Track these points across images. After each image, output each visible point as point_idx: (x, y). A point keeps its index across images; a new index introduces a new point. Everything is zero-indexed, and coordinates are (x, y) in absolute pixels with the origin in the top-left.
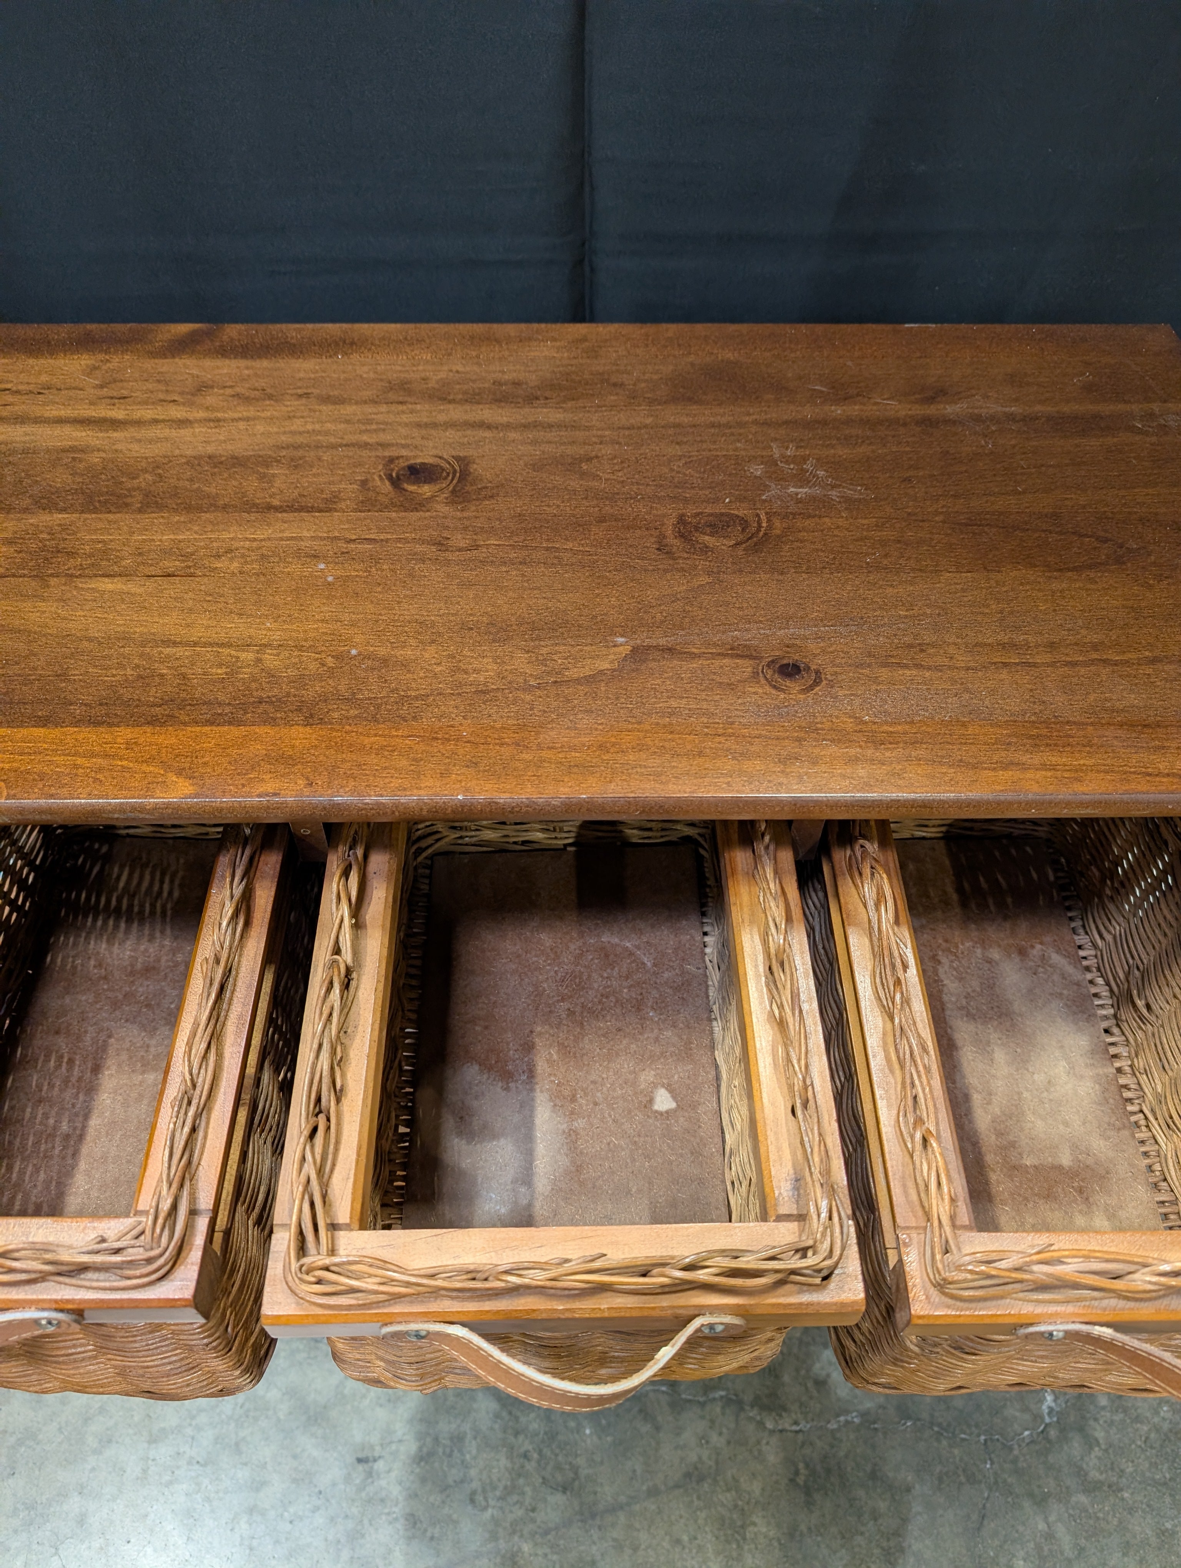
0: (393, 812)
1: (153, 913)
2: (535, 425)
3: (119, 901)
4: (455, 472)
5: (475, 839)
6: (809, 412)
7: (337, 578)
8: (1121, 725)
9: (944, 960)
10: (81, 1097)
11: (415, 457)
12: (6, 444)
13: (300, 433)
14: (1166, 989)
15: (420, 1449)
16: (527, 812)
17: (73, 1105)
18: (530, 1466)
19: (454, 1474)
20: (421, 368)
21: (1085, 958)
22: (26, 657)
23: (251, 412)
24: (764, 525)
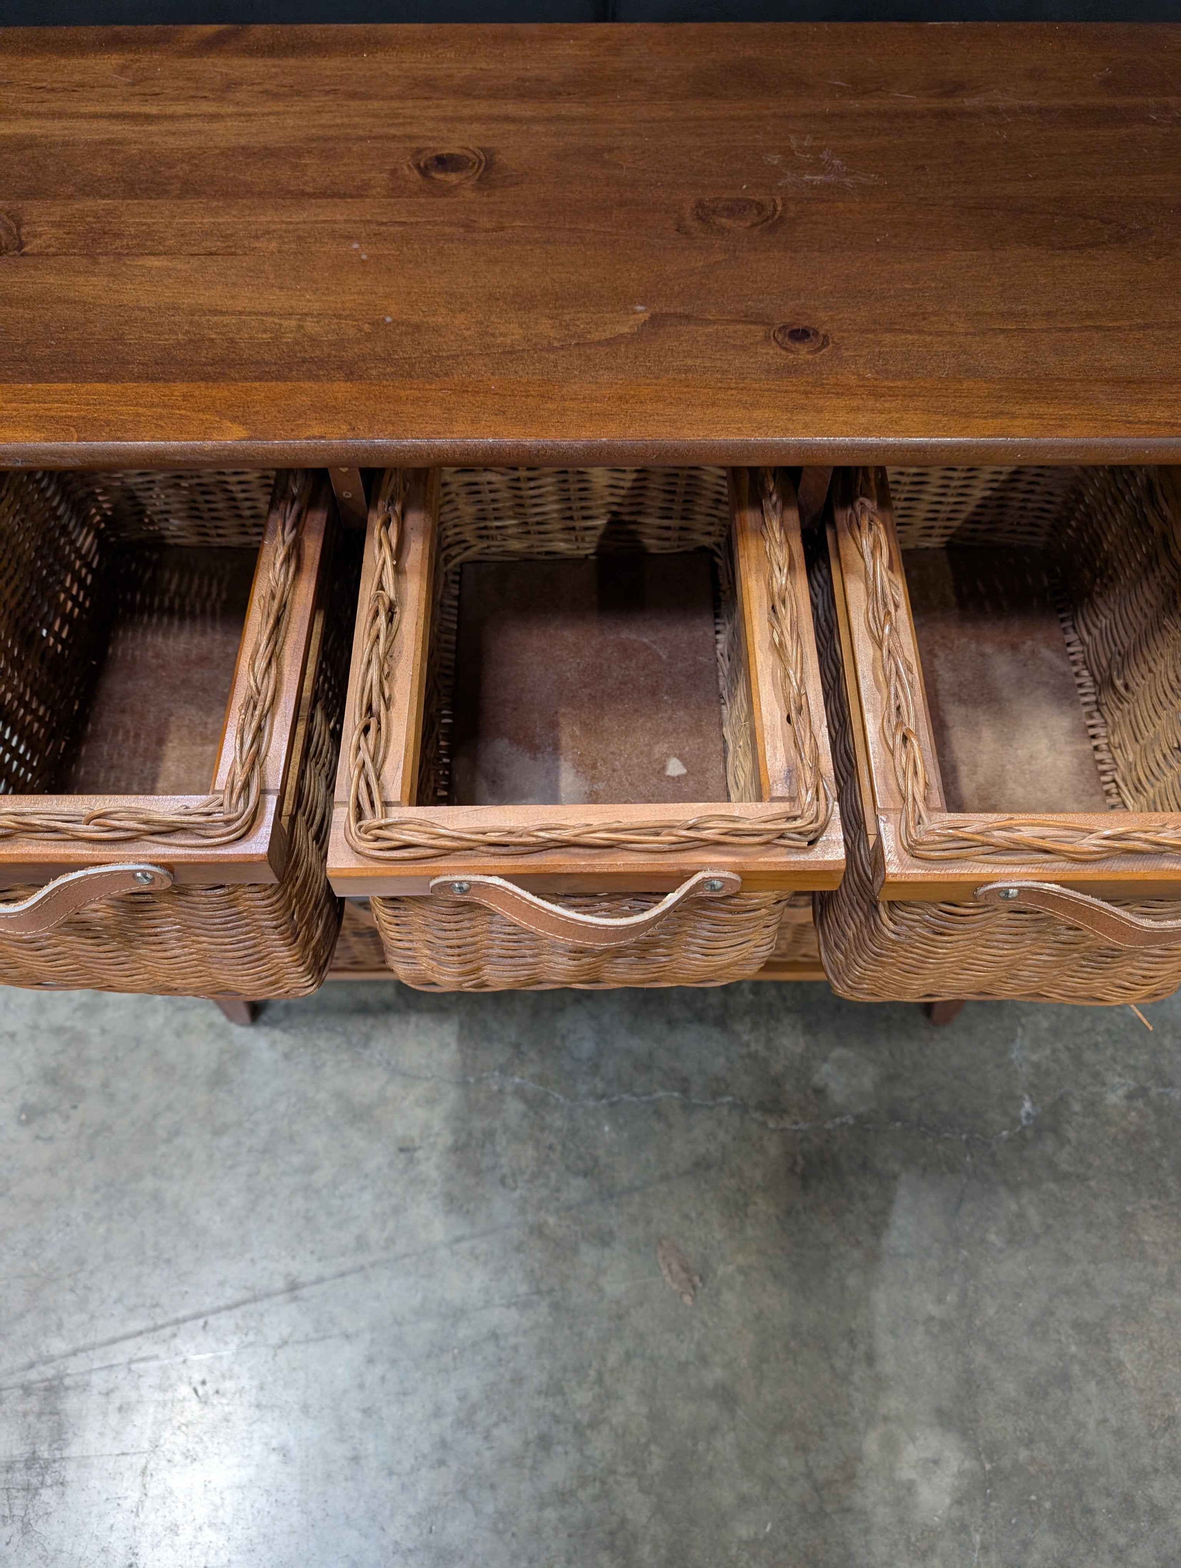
0: (429, 455)
1: (203, 612)
2: (559, 118)
3: (172, 602)
4: (481, 161)
5: (501, 549)
6: (827, 106)
7: (370, 256)
8: (1107, 381)
9: (941, 654)
10: (149, 765)
11: (441, 148)
12: (46, 137)
13: (330, 127)
14: (1143, 667)
15: (456, 1141)
16: (552, 455)
17: (142, 771)
18: (555, 1156)
19: (486, 1162)
20: (445, 66)
21: (1072, 654)
22: (83, 324)
23: (280, 107)
24: (780, 208)
